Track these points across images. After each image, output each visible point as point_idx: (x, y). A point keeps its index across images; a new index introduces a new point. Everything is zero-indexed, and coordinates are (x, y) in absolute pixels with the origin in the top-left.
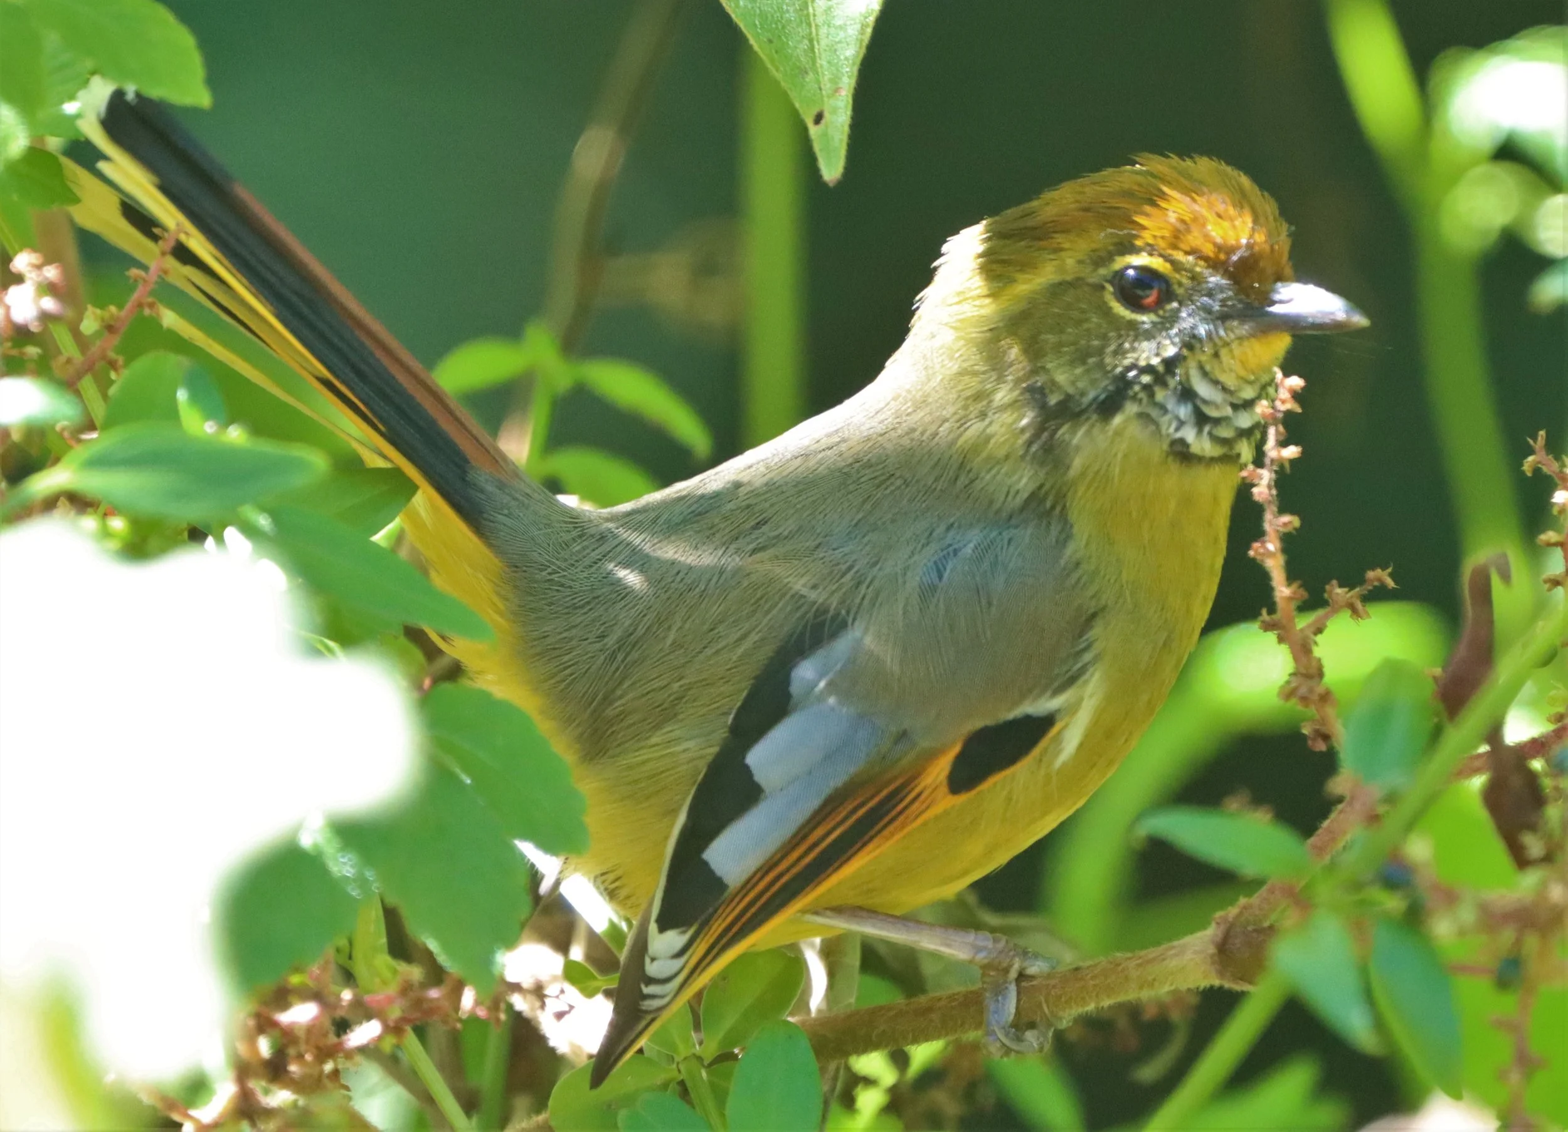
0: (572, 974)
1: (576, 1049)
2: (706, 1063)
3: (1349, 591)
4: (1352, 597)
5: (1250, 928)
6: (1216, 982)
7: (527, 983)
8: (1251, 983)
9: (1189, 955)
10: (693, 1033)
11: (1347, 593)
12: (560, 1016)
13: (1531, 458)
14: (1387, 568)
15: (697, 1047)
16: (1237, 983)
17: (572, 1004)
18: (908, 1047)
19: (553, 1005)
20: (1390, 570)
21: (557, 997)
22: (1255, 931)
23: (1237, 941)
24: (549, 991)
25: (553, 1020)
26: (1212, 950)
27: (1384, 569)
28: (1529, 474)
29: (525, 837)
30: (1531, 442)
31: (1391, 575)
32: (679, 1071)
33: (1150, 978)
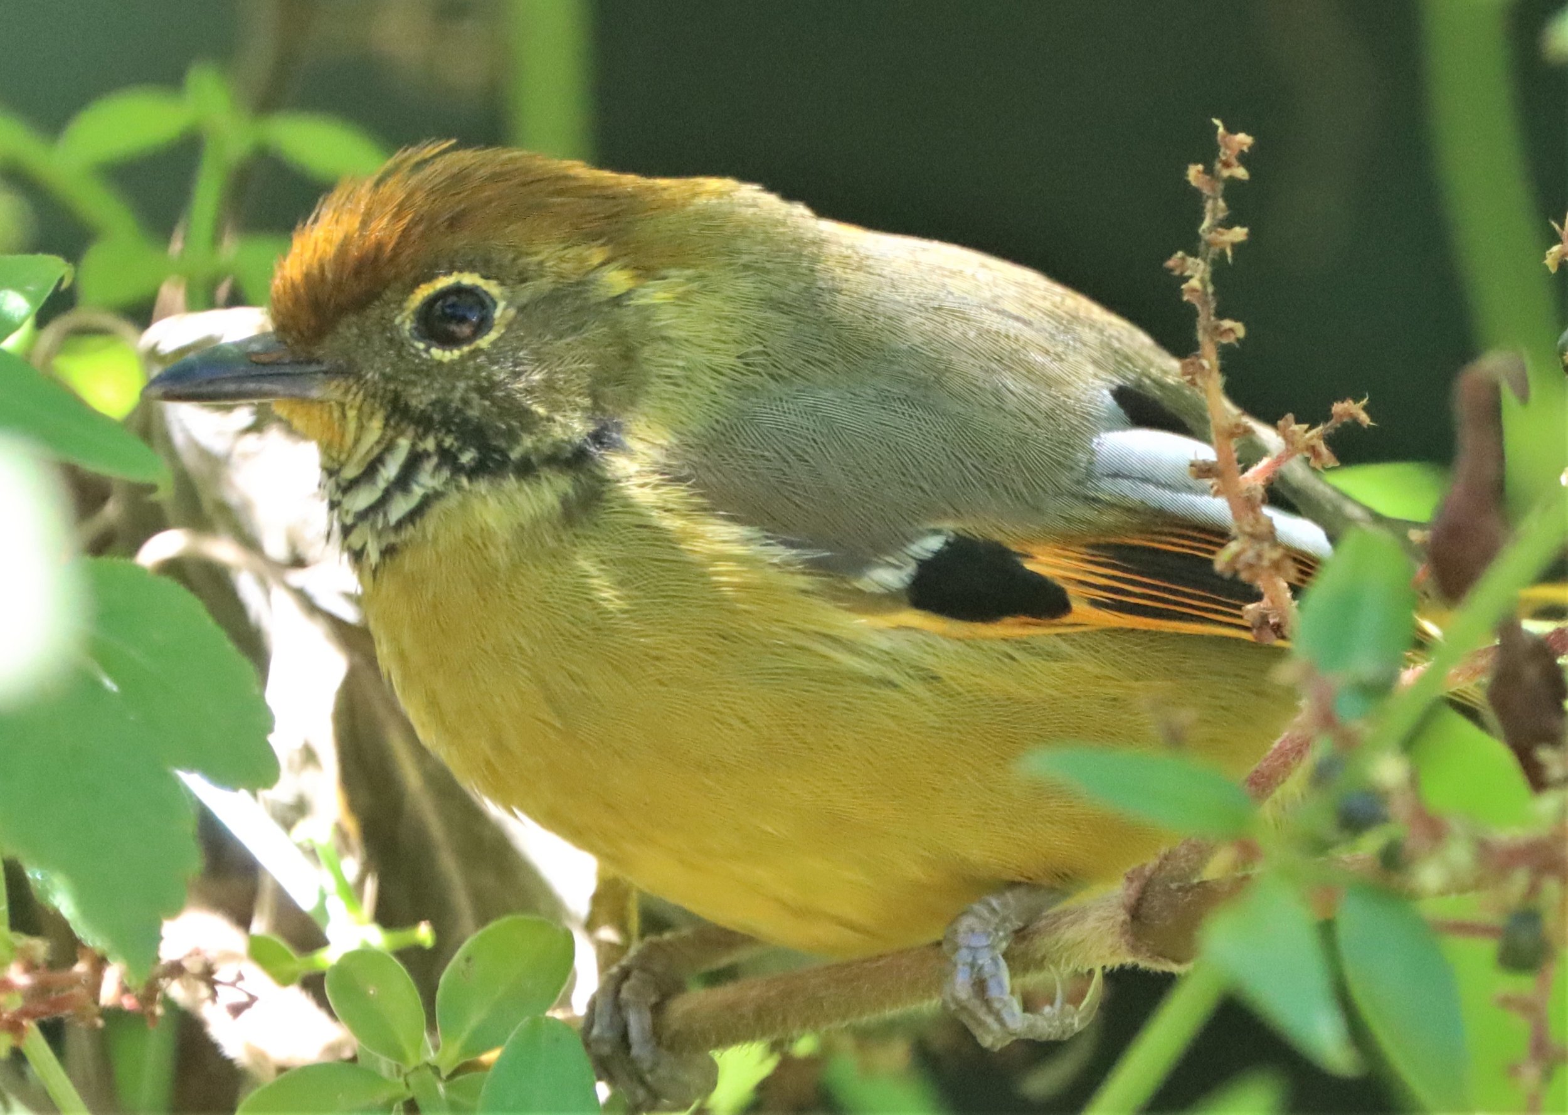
0: (259, 953)
1: (260, 1057)
2: (444, 1074)
3: (1310, 429)
4: (1311, 438)
5: (1174, 886)
6: (1129, 960)
7: (193, 966)
8: (1178, 961)
9: (1090, 923)
10: (426, 1034)
11: (1306, 431)
12: (237, 1010)
13: (1556, 249)
14: (1363, 397)
15: (432, 1053)
16: (1156, 961)
17: (253, 993)
18: (711, 1052)
19: (228, 996)
20: (1365, 402)
21: (233, 984)
22: (1180, 889)
23: (1156, 903)
24: (223, 974)
25: (228, 1017)
26: (1123, 916)
27: (1356, 400)
28: (1553, 270)
29: (191, 767)
30: (1557, 227)
31: (1366, 409)
32: (407, 1085)
33: (1039, 956)
